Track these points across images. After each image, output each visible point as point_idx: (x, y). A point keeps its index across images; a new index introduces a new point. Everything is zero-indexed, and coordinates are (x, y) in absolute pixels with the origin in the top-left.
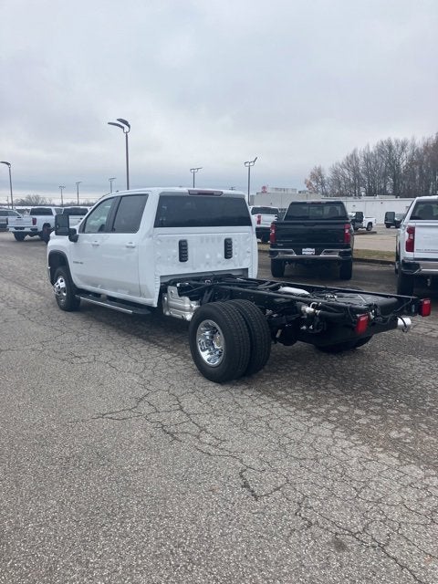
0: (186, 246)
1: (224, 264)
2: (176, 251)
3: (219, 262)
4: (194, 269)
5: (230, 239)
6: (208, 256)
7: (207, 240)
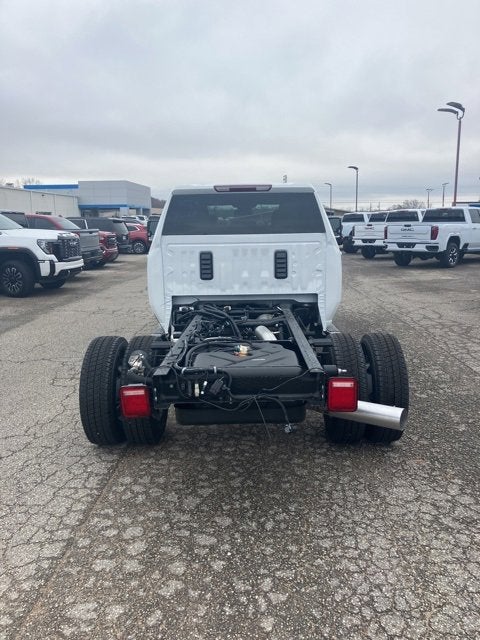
0: (211, 259)
1: (273, 286)
2: (195, 266)
3: (265, 283)
4: (223, 290)
5: (285, 253)
6: (245, 274)
7: (245, 252)
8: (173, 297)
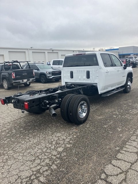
0: (73, 73)
1: (86, 80)
2: (69, 75)
4: (75, 81)
5: (89, 71)
6: (80, 77)
7: (80, 71)
8: (65, 82)
